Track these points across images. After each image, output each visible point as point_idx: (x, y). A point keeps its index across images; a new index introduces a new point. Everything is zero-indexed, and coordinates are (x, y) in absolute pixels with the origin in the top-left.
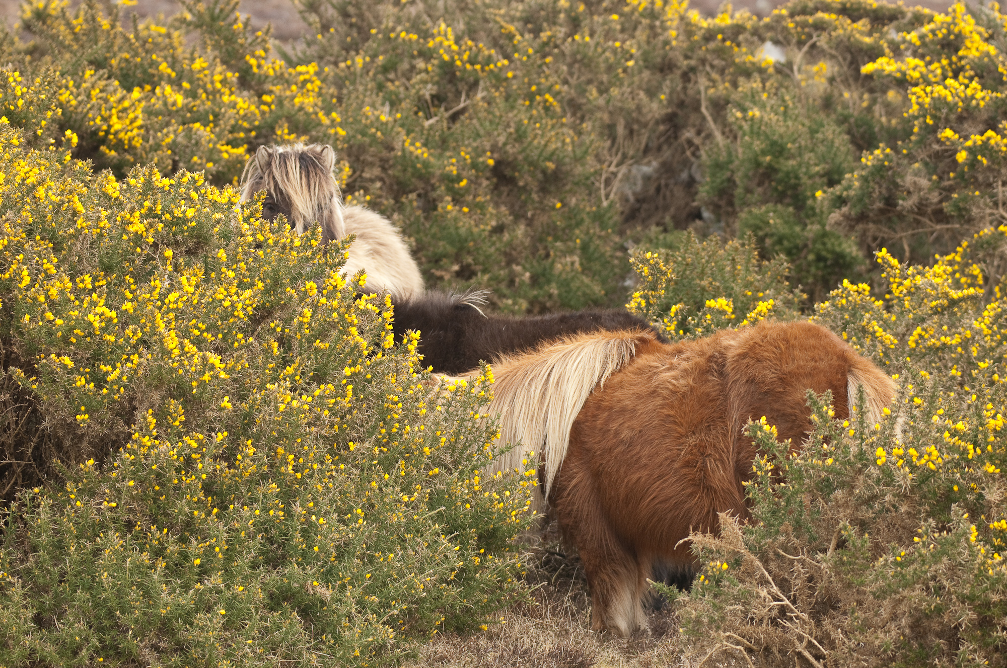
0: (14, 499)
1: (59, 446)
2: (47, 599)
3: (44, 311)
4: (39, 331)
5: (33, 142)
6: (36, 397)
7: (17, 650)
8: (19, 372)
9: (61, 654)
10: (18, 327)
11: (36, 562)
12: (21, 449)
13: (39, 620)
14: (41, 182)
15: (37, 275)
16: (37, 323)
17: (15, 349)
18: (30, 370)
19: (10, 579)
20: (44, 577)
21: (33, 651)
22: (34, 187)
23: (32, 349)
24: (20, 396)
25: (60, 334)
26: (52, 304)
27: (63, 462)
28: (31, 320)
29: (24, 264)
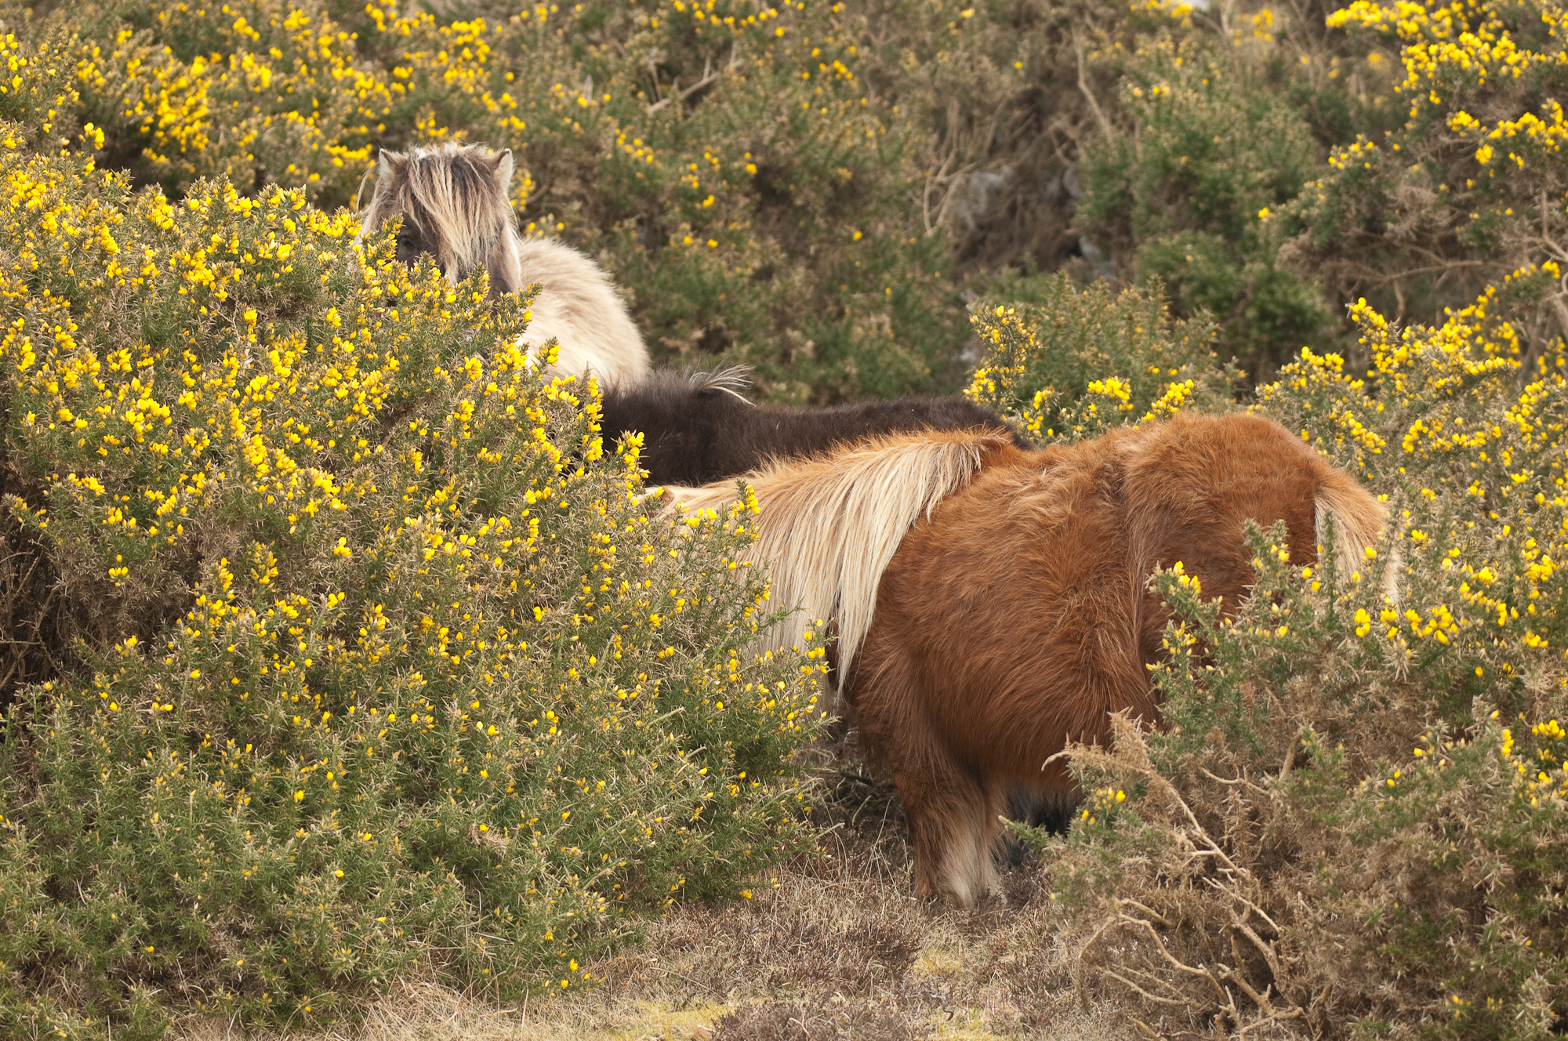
0: (14, 700)
1: (83, 617)
2: (67, 856)
3: (57, 408)
4: (50, 439)
5: (36, 143)
6: (46, 541)
7: (20, 935)
8: (19, 503)
9: (89, 942)
10: (17, 433)
11: (49, 798)
12: (23, 622)
13: (53, 889)
14: (51, 206)
15: (45, 351)
16: (46, 425)
17: (12, 466)
18: (36, 499)
19: (8, 824)
20: (61, 821)
21: (45, 937)
22: (40, 213)
23: (39, 467)
24: (21, 539)
25: (82, 442)
26: (70, 396)
27: (88, 641)
28: (37, 420)
29: (25, 333)
